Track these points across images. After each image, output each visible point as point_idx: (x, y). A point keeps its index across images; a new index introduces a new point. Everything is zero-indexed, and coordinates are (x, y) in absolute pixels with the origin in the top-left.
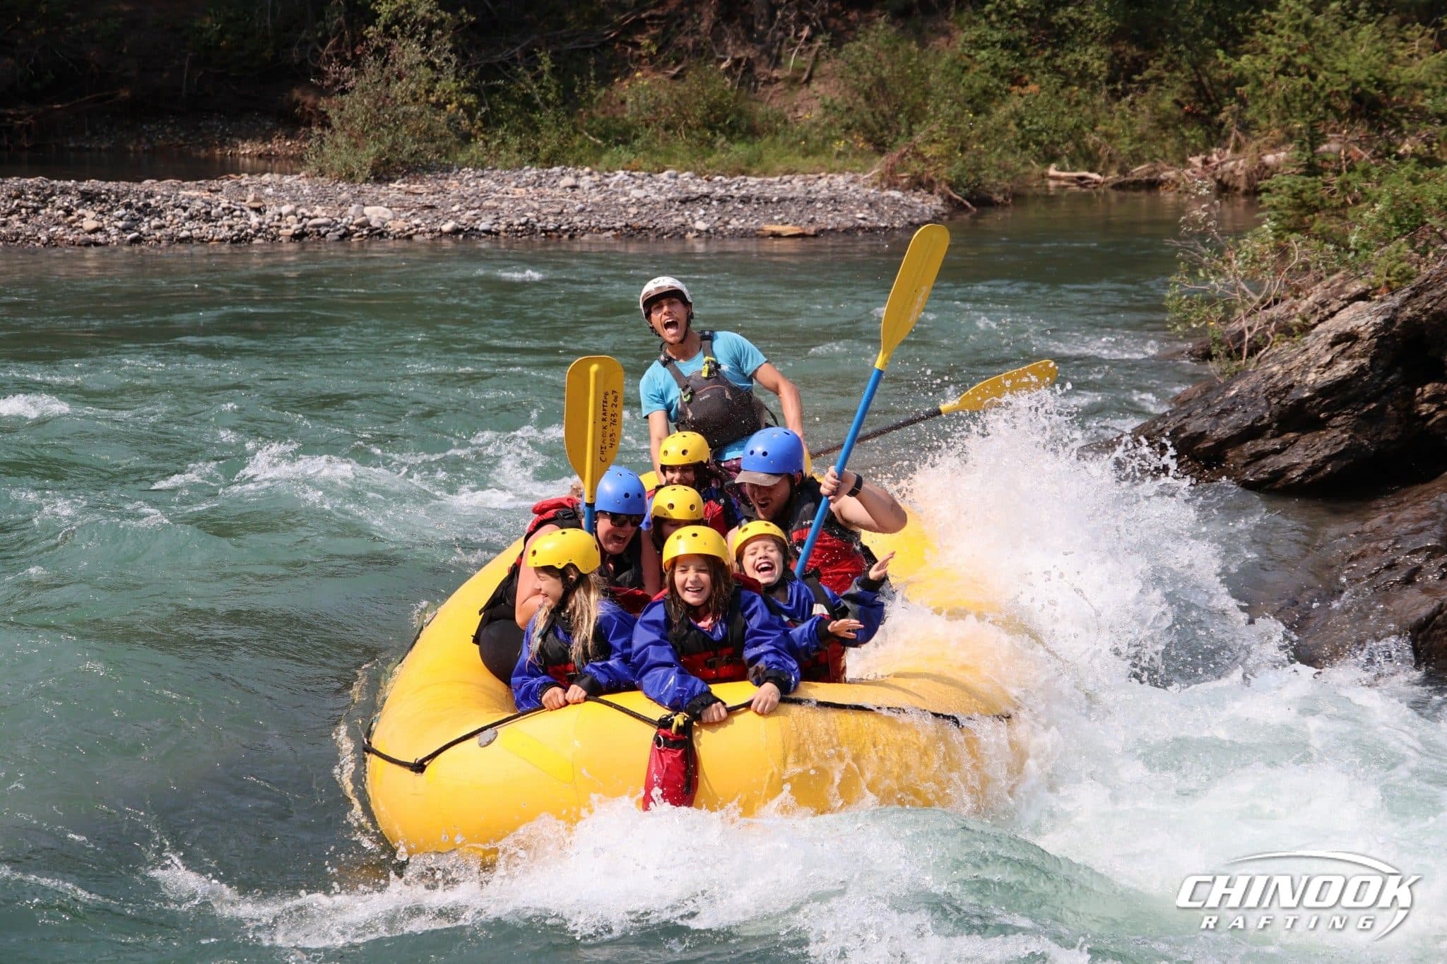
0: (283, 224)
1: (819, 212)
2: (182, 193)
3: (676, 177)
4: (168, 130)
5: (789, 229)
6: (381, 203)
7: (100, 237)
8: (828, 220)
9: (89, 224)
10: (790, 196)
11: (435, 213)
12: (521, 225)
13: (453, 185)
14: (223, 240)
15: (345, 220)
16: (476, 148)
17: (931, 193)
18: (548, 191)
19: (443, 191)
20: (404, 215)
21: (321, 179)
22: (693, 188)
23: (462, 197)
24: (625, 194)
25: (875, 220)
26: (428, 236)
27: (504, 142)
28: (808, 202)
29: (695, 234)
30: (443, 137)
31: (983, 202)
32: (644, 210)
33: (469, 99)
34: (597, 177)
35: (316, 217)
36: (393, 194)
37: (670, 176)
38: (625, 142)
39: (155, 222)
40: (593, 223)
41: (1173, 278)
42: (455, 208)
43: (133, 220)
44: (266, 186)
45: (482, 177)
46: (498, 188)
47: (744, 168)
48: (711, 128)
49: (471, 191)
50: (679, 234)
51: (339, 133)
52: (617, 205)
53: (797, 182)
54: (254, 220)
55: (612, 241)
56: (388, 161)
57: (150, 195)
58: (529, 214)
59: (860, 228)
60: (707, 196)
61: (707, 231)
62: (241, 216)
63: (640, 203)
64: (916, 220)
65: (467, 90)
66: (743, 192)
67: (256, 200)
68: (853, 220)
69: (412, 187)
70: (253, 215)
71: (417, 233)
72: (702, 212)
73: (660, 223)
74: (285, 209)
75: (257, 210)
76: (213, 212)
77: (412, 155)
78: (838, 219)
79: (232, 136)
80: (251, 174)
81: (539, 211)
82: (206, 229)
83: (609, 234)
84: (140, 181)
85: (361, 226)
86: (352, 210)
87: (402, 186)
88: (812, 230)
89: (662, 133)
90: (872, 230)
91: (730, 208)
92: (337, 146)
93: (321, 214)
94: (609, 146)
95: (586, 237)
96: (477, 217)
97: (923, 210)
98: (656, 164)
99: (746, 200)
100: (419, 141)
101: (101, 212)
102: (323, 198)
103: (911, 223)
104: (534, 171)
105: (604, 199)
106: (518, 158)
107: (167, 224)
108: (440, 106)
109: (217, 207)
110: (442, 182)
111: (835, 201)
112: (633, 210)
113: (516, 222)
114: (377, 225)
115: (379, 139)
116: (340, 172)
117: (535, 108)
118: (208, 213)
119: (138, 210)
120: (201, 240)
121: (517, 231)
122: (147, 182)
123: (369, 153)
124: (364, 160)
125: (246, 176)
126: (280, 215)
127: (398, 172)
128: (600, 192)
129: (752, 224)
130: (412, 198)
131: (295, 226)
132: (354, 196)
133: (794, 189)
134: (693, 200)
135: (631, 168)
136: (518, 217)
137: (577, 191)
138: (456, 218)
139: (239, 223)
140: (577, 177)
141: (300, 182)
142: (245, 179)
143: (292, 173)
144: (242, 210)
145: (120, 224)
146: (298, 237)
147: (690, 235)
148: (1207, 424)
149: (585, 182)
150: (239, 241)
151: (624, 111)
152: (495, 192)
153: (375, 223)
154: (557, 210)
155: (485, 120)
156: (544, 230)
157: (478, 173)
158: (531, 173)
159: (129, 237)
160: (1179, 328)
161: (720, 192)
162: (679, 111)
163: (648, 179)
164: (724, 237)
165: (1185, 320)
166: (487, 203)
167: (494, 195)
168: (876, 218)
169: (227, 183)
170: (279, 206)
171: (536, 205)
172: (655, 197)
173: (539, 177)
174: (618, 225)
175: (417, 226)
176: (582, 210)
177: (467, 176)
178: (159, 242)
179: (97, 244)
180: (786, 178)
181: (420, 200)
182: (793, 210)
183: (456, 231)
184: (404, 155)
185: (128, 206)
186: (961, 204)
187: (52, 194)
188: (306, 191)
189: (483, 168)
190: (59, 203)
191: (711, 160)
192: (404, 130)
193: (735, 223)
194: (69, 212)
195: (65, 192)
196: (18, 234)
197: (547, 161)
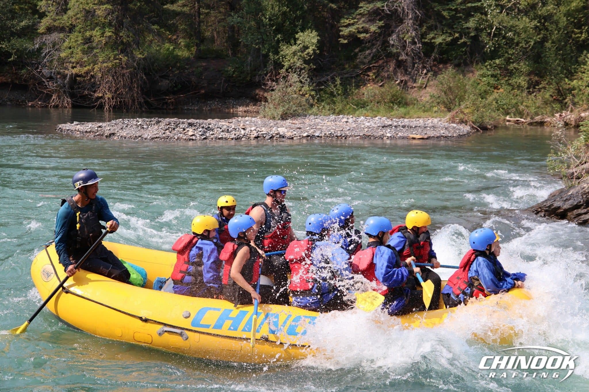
0: (252, 134)
1: (428, 131)
2: (220, 123)
3: (381, 119)
4: (216, 103)
5: (418, 136)
6: (283, 127)
7: (194, 137)
8: (431, 133)
9: (190, 133)
10: (419, 125)
11: (301, 130)
12: (329, 134)
13: (307, 121)
14: (232, 139)
15: (272, 132)
16: (315, 109)
17: (466, 125)
18: (338, 123)
19: (304, 123)
20: (291, 131)
21: (264, 119)
22: (386, 122)
23: (310, 125)
24: (364, 124)
25: (447, 134)
26: (299, 138)
27: (324, 107)
28: (425, 128)
29: (387, 138)
30: (304, 105)
31: (485, 129)
32: (370, 130)
33: (313, 93)
34: (354, 119)
35: (262, 131)
36: (288, 124)
37: (379, 119)
38: (364, 107)
39: (211, 133)
40: (353, 134)
41: (549, 155)
42: (308, 129)
43: (204, 132)
44: (247, 121)
45: (317, 118)
46: (322, 122)
47: (403, 116)
48: (392, 103)
49: (313, 123)
50: (381, 137)
51: (270, 104)
52: (361, 128)
53: (421, 121)
55: (359, 140)
56: (286, 113)
57: (210, 124)
58: (332, 131)
59: (442, 136)
60: (391, 125)
61: (391, 137)
62: (238, 131)
63: (369, 127)
64: (461, 134)
65: (312, 90)
66: (403, 124)
67: (244, 126)
68: (440, 134)
69: (294, 122)
70: (242, 130)
71: (295, 137)
72: (389, 130)
73: (375, 134)
74: (253, 129)
75: (244, 129)
76: (230, 130)
77: (294, 111)
78: (435, 133)
79: (236, 105)
80: (242, 117)
82: (227, 135)
83: (358, 137)
84: (206, 119)
85: (277, 134)
86: (274, 129)
87: (291, 121)
88: (426, 137)
89: (376, 104)
90: (446, 137)
91: (399, 129)
92: (270, 108)
93: (264, 130)
94: (359, 109)
95: (351, 138)
96: (315, 132)
97: (463, 130)
98: (374, 114)
99: (404, 127)
100: (296, 107)
101: (194, 130)
102: (265, 125)
104: (334, 117)
105: (357, 126)
106: (328, 112)
107: (215, 133)
108: (303, 95)
109: (231, 128)
110: (303, 120)
111: (434, 127)
112: (366, 130)
113: (327, 133)
115: (283, 106)
116: (270, 117)
117: (334, 96)
118: (228, 130)
119: (206, 129)
120: (226, 139)
121: (328, 136)
122: (209, 120)
123: (280, 110)
124: (278, 113)
125: (240, 118)
126: (251, 130)
127: (289, 117)
128: (355, 124)
129: (406, 135)
130: (293, 125)
131: (255, 134)
132: (275, 124)
133: (420, 123)
134: (386, 126)
135: (366, 116)
136: (328, 131)
137: (348, 123)
138: (308, 132)
139: (238, 133)
140: (348, 118)
141: (258, 120)
143: (255, 117)
144: (239, 129)
145: (200, 133)
146: (257, 137)
147: (385, 138)
148: (561, 204)
149: (350, 120)
150: (237, 139)
151: (364, 97)
153: (281, 133)
154: (341, 129)
155: (318, 100)
156: (337, 136)
157: (315, 117)
158: (333, 117)
159: (203, 137)
160: (551, 171)
161: (395, 124)
162: (382, 97)
163: (371, 119)
164: (396, 139)
165: (554, 169)
166: (318, 127)
167: (320, 124)
169: (234, 120)
170: (251, 127)
171: (334, 128)
172: (374, 125)
173: (335, 119)
174: (361, 134)
175: (295, 134)
176: (349, 129)
177: (312, 118)
178: (212, 139)
179: (193, 140)
180: (417, 119)
181: (296, 126)
182: (420, 130)
183: (308, 136)
184: (291, 111)
185: (203, 127)
186: (476, 129)
187: (179, 124)
188: (259, 123)
189: (317, 115)
190: (181, 126)
191: (392, 113)
192: (292, 103)
193: (400, 134)
194: (184, 129)
195: (183, 123)
196: (168, 137)
197: (338, 113)
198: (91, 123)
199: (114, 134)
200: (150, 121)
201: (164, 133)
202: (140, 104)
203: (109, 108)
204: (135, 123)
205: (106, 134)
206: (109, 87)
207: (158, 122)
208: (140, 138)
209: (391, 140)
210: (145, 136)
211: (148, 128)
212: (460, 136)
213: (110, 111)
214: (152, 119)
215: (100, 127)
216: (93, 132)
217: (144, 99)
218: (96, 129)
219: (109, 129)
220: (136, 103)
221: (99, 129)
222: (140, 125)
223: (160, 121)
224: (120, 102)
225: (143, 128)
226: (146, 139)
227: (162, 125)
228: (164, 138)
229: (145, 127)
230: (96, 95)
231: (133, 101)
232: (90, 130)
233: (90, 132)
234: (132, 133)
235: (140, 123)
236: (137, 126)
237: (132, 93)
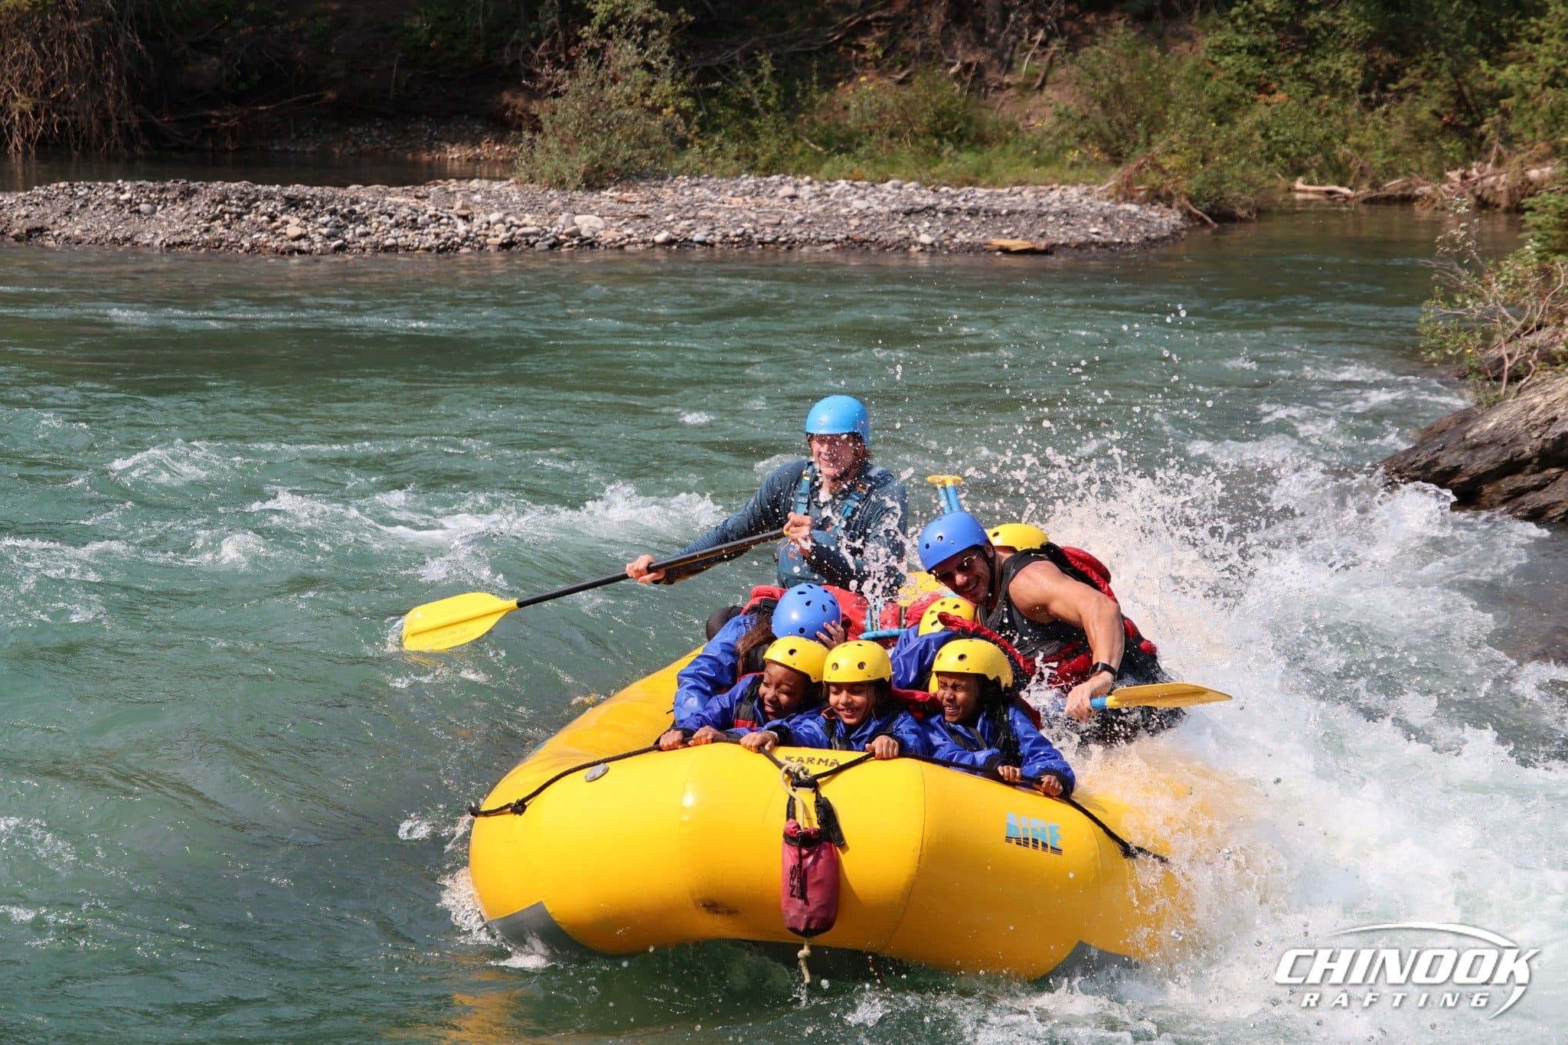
0: (491, 233)
1: (1050, 226)
2: (388, 199)
3: (900, 188)
4: (375, 133)
5: (1018, 244)
6: (592, 212)
7: (304, 244)
8: (1059, 234)
9: (293, 230)
10: (1020, 208)
11: (648, 222)
12: (737, 236)
13: (667, 193)
14: (429, 249)
15: (554, 229)
16: (692, 155)
17: (1169, 206)
18: (766, 201)
19: (657, 199)
20: (615, 224)
21: (531, 186)
22: (918, 199)
23: (677, 206)
24: (847, 205)
25: (1110, 235)
26: (640, 247)
27: (720, 146)
28: (1041, 215)
29: (919, 248)
30: (657, 143)
31: (1224, 217)
32: (866, 222)
33: (686, 103)
34: (817, 187)
35: (525, 225)
36: (606, 203)
37: (894, 187)
38: (848, 150)
39: (360, 229)
40: (812, 235)
41: (1428, 303)
42: (669, 218)
43: (338, 227)
44: (474, 193)
45: (698, 185)
46: (714, 197)
47: (971, 178)
48: (938, 135)
49: (686, 200)
50: (903, 246)
51: (550, 138)
52: (837, 216)
53: (1028, 194)
54: (462, 228)
56: (601, 168)
57: (355, 201)
58: (746, 225)
59: (1094, 243)
60: (932, 208)
61: (932, 245)
62: (447, 224)
63: (862, 215)
64: (1153, 235)
65: (684, 94)
66: (971, 204)
67: (464, 207)
68: (1086, 235)
69: (625, 195)
70: (460, 222)
71: (628, 243)
72: (927, 225)
73: (883, 236)
74: (494, 217)
75: (465, 218)
76: (419, 220)
77: (625, 162)
78: (1071, 233)
79: (440, 140)
80: (459, 179)
81: (756, 221)
82: (411, 237)
83: (829, 247)
84: (345, 186)
85: (571, 235)
86: (562, 219)
87: (615, 194)
88: (1042, 244)
89: (886, 141)
90: (1105, 245)
91: (957, 221)
92: (548, 151)
93: (531, 223)
94: (828, 156)
95: (805, 249)
96: (692, 228)
97: (1161, 224)
98: (880, 173)
99: (973, 213)
100: (633, 148)
101: (306, 219)
102: (533, 206)
103: (1148, 239)
104: (752, 180)
105: (825, 210)
106: (735, 166)
107: (373, 231)
108: (655, 110)
109: (423, 214)
110: (656, 190)
111: (1068, 214)
112: (855, 222)
113: (732, 233)
114: (588, 234)
115: (592, 145)
116: (551, 180)
117: (754, 114)
118: (414, 221)
119: (343, 216)
120: (407, 248)
121: (733, 243)
122: (353, 187)
123: (581, 159)
124: (576, 166)
125: (453, 181)
126: (488, 223)
127: (610, 179)
128: (820, 203)
129: (979, 238)
130: (624, 207)
131: (503, 235)
132: (564, 204)
133: (1024, 201)
134: (919, 212)
135: (853, 178)
136: (735, 227)
137: (796, 201)
138: (669, 228)
139: (446, 232)
140: (797, 186)
141: (509, 189)
142: (452, 185)
143: (501, 179)
144: (449, 218)
145: (325, 231)
146: (507, 246)
147: (914, 249)
148: (1462, 458)
149: (805, 192)
150: (445, 249)
151: (848, 117)
152: (711, 201)
153: (585, 233)
154: (775, 219)
155: (702, 125)
156: (762, 242)
157: (694, 181)
158: (748, 181)
159: (334, 244)
160: (1433, 355)
161: (947, 203)
162: (904, 118)
163: (871, 189)
164: (950, 251)
165: (1441, 346)
166: (702, 213)
167: (709, 204)
168: (1111, 233)
169: (434, 189)
170: (487, 213)
171: (753, 216)
172: (878, 208)
173: (757, 186)
174: (838, 237)
175: (630, 236)
176: (801, 221)
177: (682, 185)
178: (364, 250)
179: (301, 252)
180: (1016, 189)
181: (633, 208)
182: (1023, 223)
183: (670, 242)
184: (618, 162)
185: (333, 212)
186: (1201, 219)
187: (256, 200)
188: (515, 199)
189: (699, 175)
190: (262, 208)
191: (937, 170)
192: (618, 136)
193: (961, 237)
194: (272, 218)
195: (269, 197)
196: (221, 241)
197: (765, 169)
199: (40, 230)
200: (162, 191)
201: (207, 230)
202: (126, 131)
203: (24, 145)
204: (110, 194)
205: (15, 231)
206: (25, 78)
207: (187, 194)
208: (128, 245)
209: (933, 253)
210: (146, 238)
211: (154, 211)
212: (1149, 243)
213: (26, 153)
214: (169, 185)
217: (141, 116)
219: (24, 213)
220: (114, 131)
222: (129, 201)
223: (195, 191)
224: (62, 126)
225: (138, 212)
226: (148, 245)
227: (200, 203)
228: (206, 244)
229: (144, 207)
231: (106, 122)
234: (103, 228)
235: (127, 196)
236: (119, 205)
237: (99, 99)
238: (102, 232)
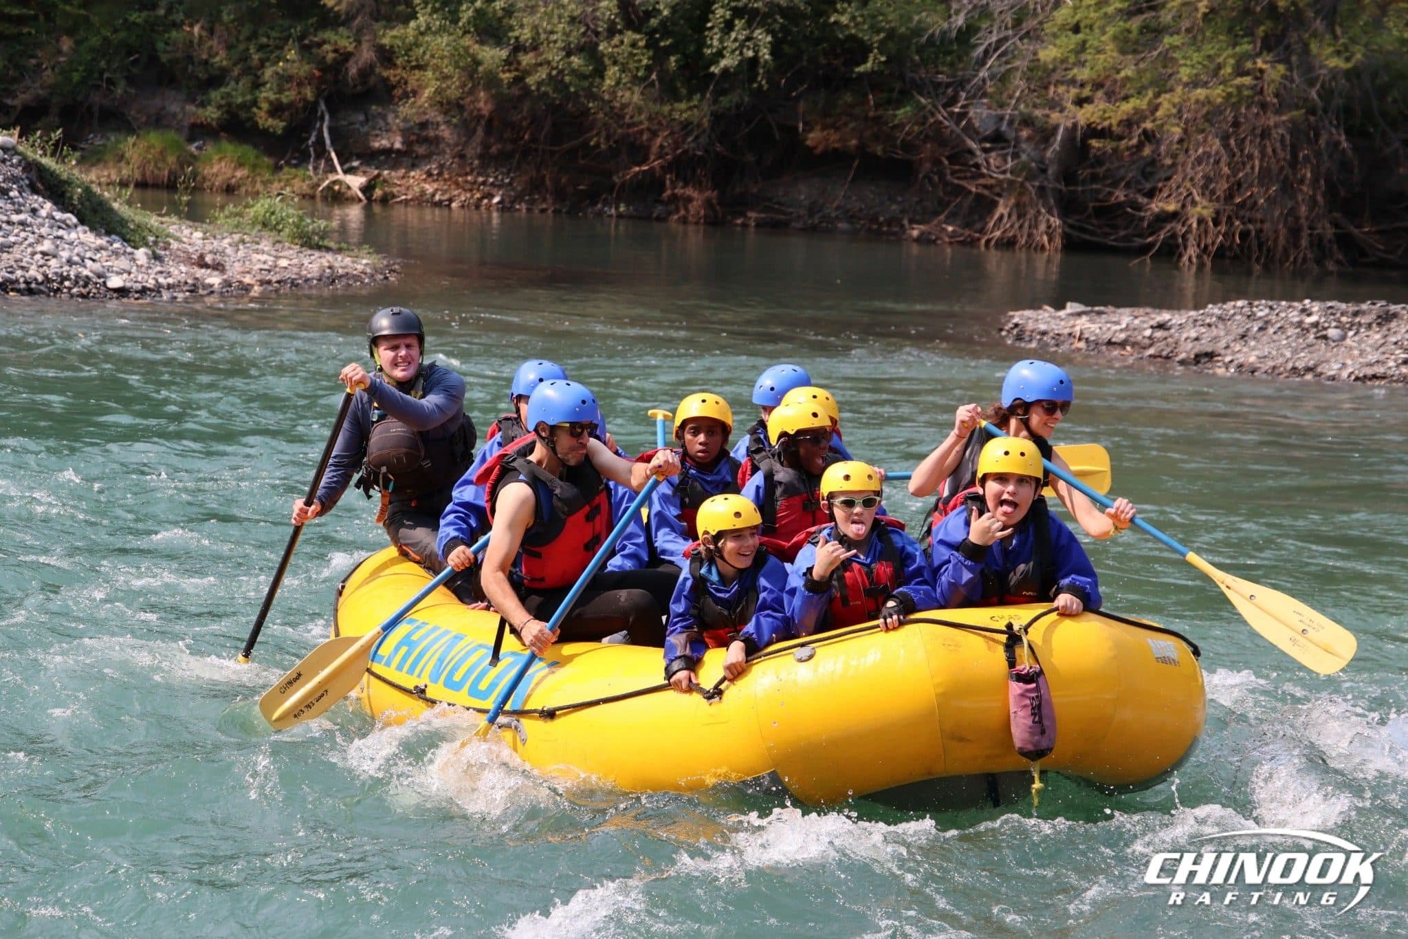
198: (1127, 311)
199: (1210, 356)
200: (1356, 314)
202: (1318, 243)
203: (1199, 257)
204: (1294, 316)
205: (1183, 356)
206: (1208, 180)
207: (1386, 319)
208: (1309, 377)
210: (1332, 368)
211: (1344, 338)
213: (1201, 266)
214: (1364, 307)
215: (1161, 326)
216: (1134, 345)
217: (1337, 225)
218: (1148, 333)
219: (1193, 334)
220: (1304, 243)
221: (1159, 334)
222: (1316, 325)
223: (1395, 315)
224: (1244, 235)
225: (1325, 337)
226: (1333, 377)
227: (1401, 330)
229: (1332, 332)
230: (1156, 206)
231: (1295, 232)
232: (1123, 336)
233: (1123, 344)
234: (1282, 355)
235: (1313, 319)
236: (1303, 329)
237: (1290, 204)
238: (1281, 360)
